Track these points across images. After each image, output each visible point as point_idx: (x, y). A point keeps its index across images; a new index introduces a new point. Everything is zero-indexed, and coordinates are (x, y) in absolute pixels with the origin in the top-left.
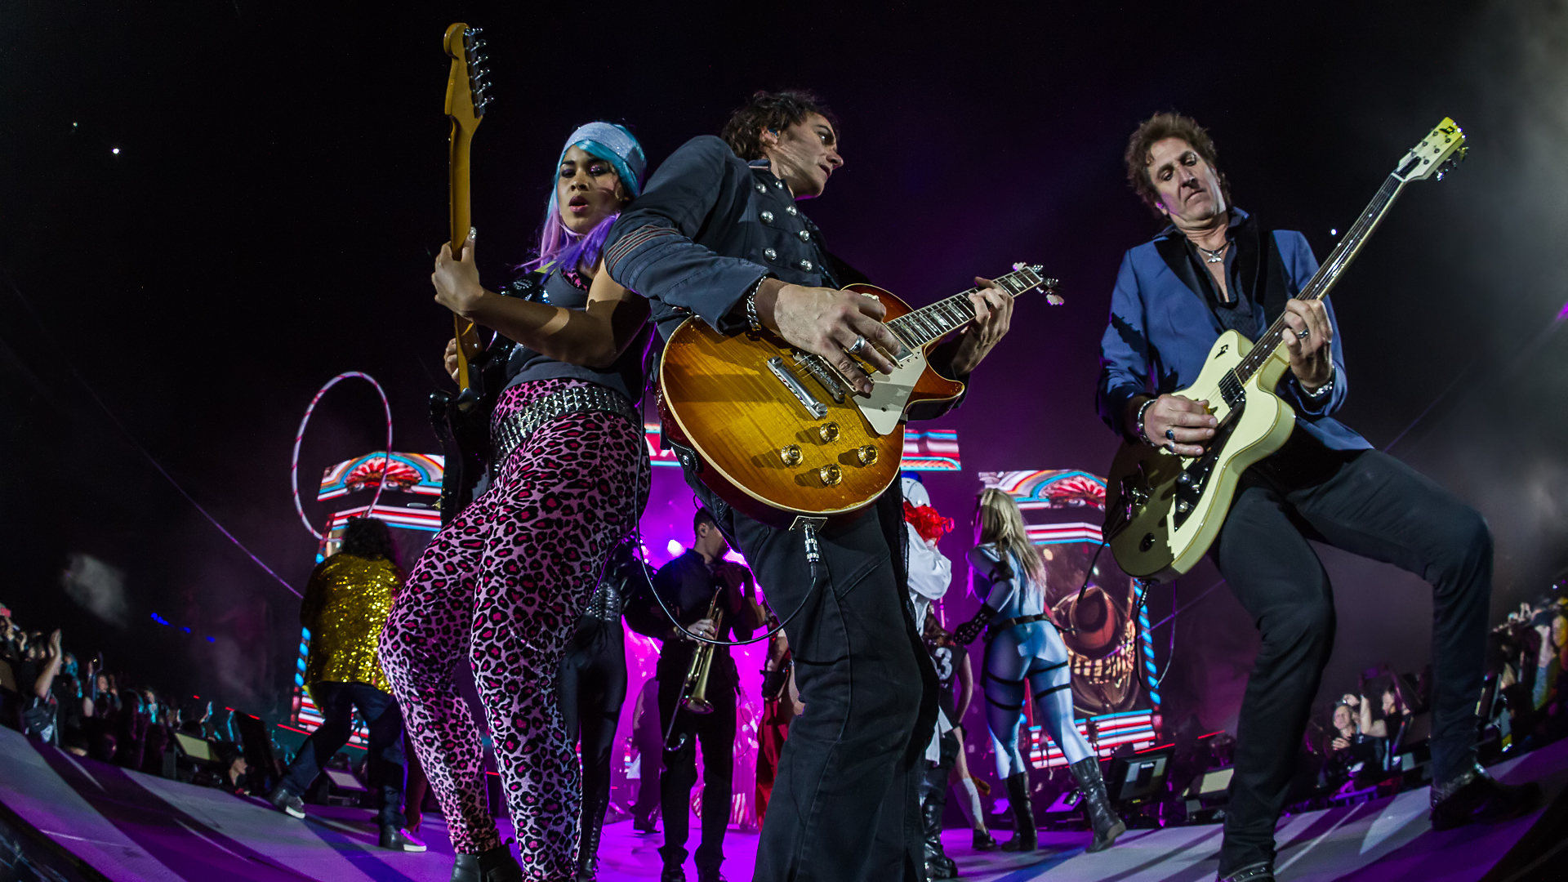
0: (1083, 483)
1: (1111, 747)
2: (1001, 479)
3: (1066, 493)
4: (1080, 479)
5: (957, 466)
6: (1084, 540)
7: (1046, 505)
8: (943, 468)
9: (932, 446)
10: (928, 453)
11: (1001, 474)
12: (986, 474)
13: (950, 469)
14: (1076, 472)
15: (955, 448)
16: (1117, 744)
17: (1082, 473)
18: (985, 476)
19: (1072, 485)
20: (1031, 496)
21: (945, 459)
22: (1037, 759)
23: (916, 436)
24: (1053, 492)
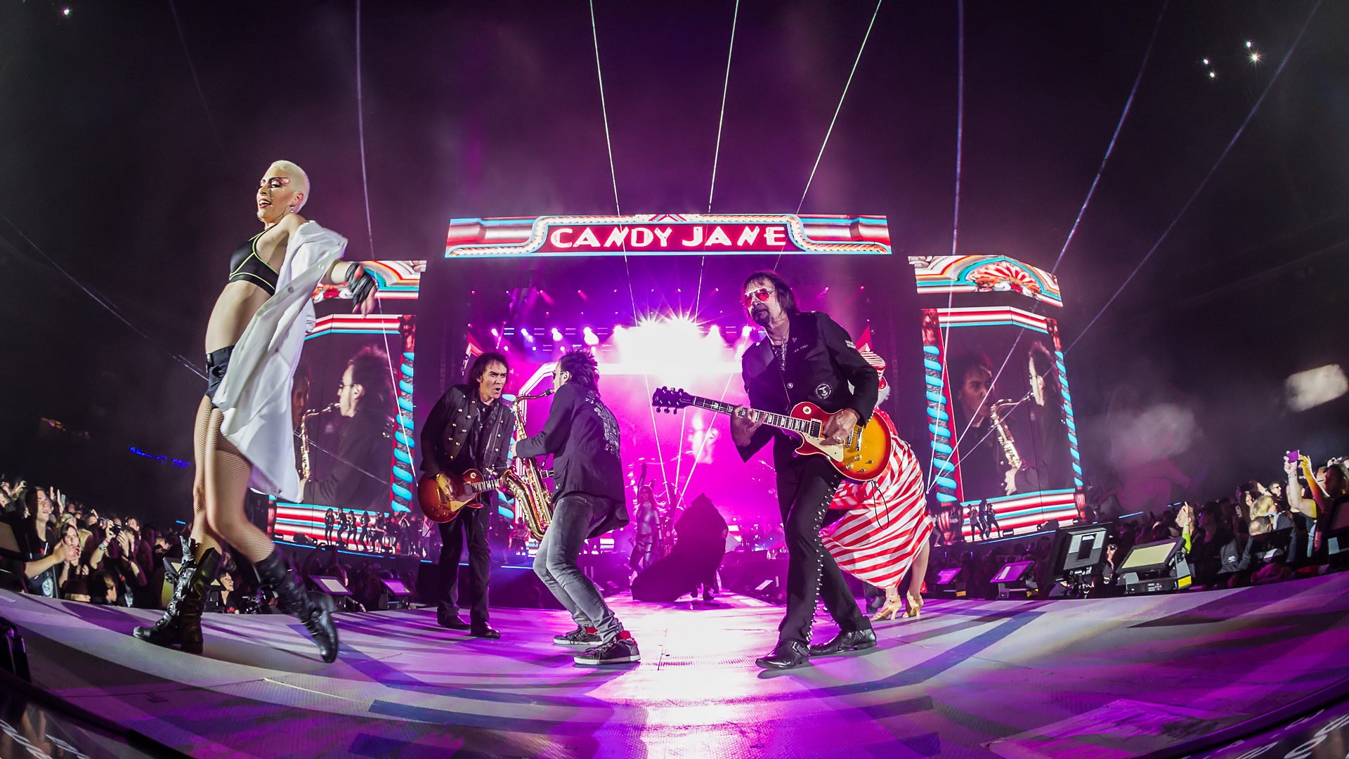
0: (1008, 269)
1: (1038, 523)
2: (929, 263)
3: (992, 278)
4: (1004, 264)
5: (888, 250)
6: (1011, 323)
7: (974, 288)
8: (874, 251)
9: (864, 232)
10: (860, 238)
11: (929, 258)
12: (916, 258)
13: (882, 253)
14: (1002, 258)
15: (885, 233)
16: (1043, 521)
17: (1007, 258)
18: (914, 260)
19: (998, 270)
20: (959, 280)
21: (876, 243)
22: (967, 534)
23: (849, 222)
24: (979, 276)
